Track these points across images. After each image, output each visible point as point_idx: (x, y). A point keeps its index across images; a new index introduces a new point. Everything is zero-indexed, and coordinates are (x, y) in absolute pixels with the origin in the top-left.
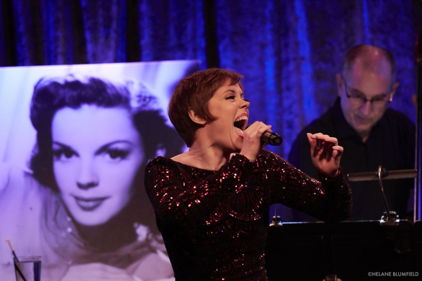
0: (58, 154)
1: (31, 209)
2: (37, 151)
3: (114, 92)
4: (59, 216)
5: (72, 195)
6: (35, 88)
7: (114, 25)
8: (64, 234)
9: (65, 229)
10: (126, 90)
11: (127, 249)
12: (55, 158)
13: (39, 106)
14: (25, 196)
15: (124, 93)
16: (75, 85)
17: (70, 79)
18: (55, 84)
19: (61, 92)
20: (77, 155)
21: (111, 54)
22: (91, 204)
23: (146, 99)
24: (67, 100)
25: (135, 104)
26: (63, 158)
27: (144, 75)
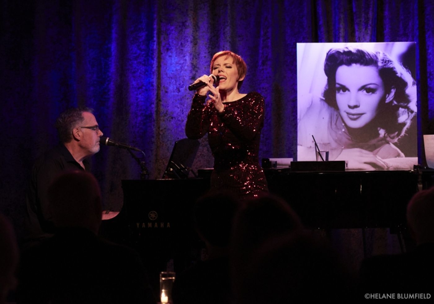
0: (339, 90)
1: (323, 118)
2: (327, 88)
3: (369, 57)
4: (338, 122)
5: (345, 111)
6: (327, 54)
7: (370, 23)
8: (340, 132)
9: (341, 130)
10: (376, 56)
11: (374, 141)
12: (337, 91)
13: (329, 64)
14: (320, 111)
15: (375, 58)
16: (349, 53)
17: (346, 50)
18: (338, 52)
19: (341, 57)
20: (349, 90)
21: (368, 37)
22: (355, 117)
23: (386, 61)
24: (344, 61)
25: (380, 64)
26: (341, 92)
27: (386, 49)
